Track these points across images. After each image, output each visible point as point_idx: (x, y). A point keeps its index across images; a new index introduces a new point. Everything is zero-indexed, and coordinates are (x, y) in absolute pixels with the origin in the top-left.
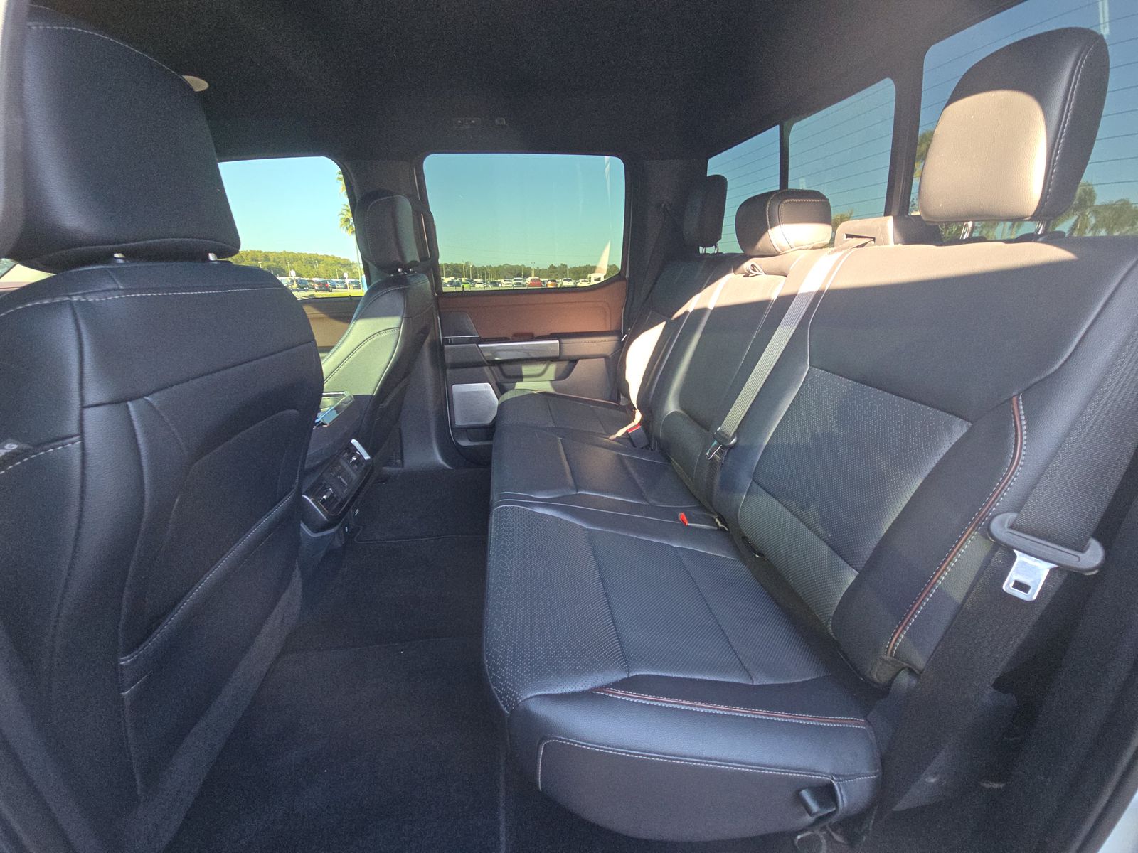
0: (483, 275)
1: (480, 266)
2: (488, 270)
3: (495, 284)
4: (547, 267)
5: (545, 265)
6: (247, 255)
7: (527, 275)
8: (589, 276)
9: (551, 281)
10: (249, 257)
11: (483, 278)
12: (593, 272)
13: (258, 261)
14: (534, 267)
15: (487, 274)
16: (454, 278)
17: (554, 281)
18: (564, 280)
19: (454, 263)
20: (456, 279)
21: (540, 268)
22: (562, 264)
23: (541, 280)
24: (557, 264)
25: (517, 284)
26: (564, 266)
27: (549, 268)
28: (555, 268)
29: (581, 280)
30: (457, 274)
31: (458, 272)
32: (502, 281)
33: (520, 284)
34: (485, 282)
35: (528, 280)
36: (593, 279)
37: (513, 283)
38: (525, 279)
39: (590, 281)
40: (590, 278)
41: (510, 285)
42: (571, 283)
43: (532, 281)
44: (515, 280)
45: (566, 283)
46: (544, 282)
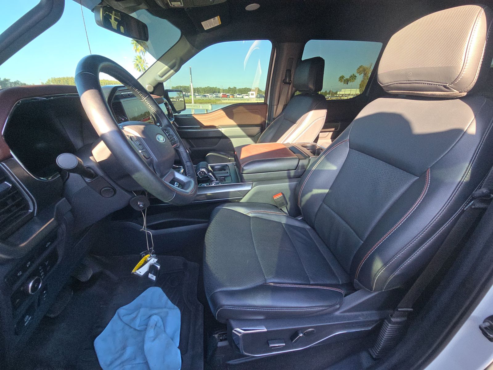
0: (198, 91)
1: (196, 87)
2: (200, 89)
3: (205, 96)
4: (227, 88)
7: (219, 92)
8: (248, 93)
9: (231, 95)
11: (198, 93)
12: (250, 91)
14: (221, 88)
15: (200, 91)
17: (233, 95)
18: (237, 95)
19: (184, 86)
20: (186, 93)
21: (224, 89)
22: (234, 87)
23: (227, 94)
24: (232, 87)
25: (216, 96)
27: (228, 89)
28: (231, 89)
30: (186, 91)
31: (186, 90)
32: (209, 95)
33: (217, 96)
34: (200, 95)
35: (221, 95)
36: (250, 94)
37: (214, 95)
38: (219, 94)
39: (249, 95)
40: (249, 94)
41: (212, 97)
42: (241, 96)
43: (223, 94)
44: (215, 94)
45: (238, 96)
46: (228, 95)
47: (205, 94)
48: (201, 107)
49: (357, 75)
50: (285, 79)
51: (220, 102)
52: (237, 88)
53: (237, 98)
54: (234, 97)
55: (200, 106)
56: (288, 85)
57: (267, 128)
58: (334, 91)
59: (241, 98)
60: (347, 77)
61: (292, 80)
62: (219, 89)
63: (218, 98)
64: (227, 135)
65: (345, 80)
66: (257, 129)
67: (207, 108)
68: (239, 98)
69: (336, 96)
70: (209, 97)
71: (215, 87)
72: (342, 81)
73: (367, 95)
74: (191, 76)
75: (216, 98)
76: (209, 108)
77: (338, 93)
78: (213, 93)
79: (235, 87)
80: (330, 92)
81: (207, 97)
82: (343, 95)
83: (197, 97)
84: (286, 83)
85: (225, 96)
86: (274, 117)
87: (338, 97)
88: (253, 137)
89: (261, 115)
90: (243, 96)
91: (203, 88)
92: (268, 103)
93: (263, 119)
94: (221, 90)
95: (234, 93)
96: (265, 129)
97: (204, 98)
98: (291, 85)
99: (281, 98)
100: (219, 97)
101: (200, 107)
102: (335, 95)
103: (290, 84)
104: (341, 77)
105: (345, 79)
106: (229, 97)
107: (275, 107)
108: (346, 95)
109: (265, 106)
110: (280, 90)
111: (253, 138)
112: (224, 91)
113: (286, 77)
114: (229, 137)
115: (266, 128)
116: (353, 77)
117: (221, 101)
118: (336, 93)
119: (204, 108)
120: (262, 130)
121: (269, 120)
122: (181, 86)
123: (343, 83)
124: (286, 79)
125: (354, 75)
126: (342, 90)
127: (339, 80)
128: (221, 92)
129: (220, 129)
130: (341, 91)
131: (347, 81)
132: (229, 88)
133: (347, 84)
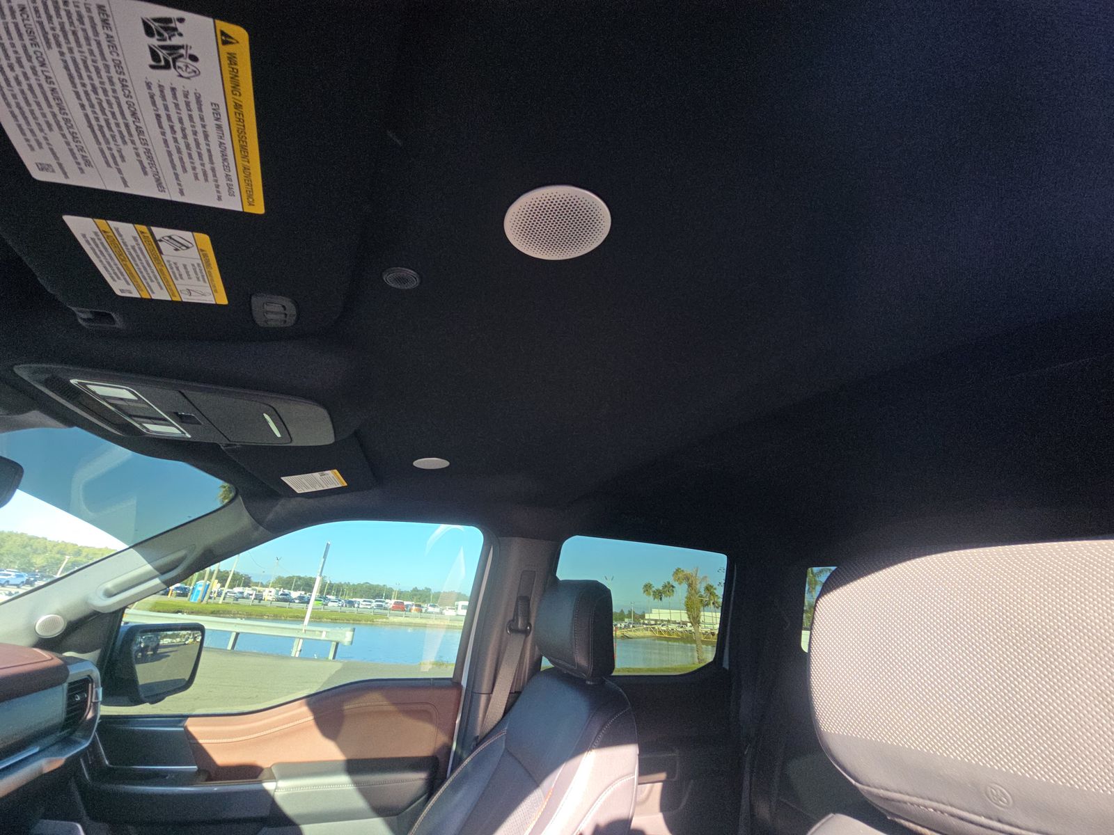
0: (338, 591)
1: (337, 582)
2: (345, 587)
3: (352, 604)
4: (410, 590)
5: (408, 587)
6: (54, 546)
7: (388, 597)
9: (416, 605)
10: (56, 549)
11: (339, 595)
13: (65, 554)
14: (396, 589)
15: (343, 591)
16: (303, 593)
17: (420, 606)
18: (430, 606)
20: (306, 594)
21: (403, 590)
22: (426, 588)
23: (406, 603)
24: (421, 587)
25: (378, 606)
26: (429, 590)
27: (412, 591)
28: (418, 591)
29: (447, 607)
32: (361, 600)
33: (382, 606)
34: (340, 601)
35: (391, 603)
36: (460, 607)
37: (374, 604)
38: (387, 601)
39: (457, 608)
40: (457, 605)
41: (369, 607)
42: (437, 610)
43: (395, 603)
44: (377, 601)
45: (431, 609)
46: (407, 606)
47: (354, 600)
48: (324, 633)
49: (675, 584)
50: (514, 620)
51: (384, 620)
52: (433, 591)
53: (429, 613)
54: (421, 611)
55: (321, 632)
56: (523, 636)
57: (450, 776)
58: (639, 612)
59: (438, 613)
60: (658, 586)
61: (533, 626)
62: (391, 590)
63: (382, 611)
64: (289, 809)
65: (654, 592)
66: (417, 779)
67: (338, 639)
68: (432, 613)
69: (644, 624)
70: (361, 606)
71: (382, 584)
72: (649, 594)
73: (726, 665)
74: (325, 560)
75: (377, 611)
76: (345, 637)
77: (647, 616)
78: (374, 598)
79: (428, 587)
80: (630, 612)
81: (356, 605)
82: (656, 620)
83: (330, 604)
84: (515, 631)
85: (400, 607)
86: (478, 734)
87: (646, 624)
88: (397, 815)
89: (439, 726)
90: (443, 609)
91: (354, 585)
92: (464, 683)
93: (442, 739)
94: (394, 593)
95: (424, 602)
96: (444, 779)
97: (347, 609)
98: (530, 637)
99: (500, 672)
100: (385, 609)
101: (321, 635)
102: (642, 621)
103: (526, 633)
104: (646, 586)
105: (654, 589)
106: (410, 611)
107: (483, 698)
108: (662, 621)
109: (454, 692)
110: (500, 646)
111: (394, 818)
112: (401, 595)
113: (516, 614)
114: (297, 821)
115: (448, 775)
116: (669, 588)
117: (387, 618)
118: (643, 617)
119: (331, 639)
120: (432, 787)
121: (461, 743)
122: (302, 576)
123: (651, 597)
124: (517, 619)
125: (669, 583)
126: (653, 610)
127: (644, 592)
128: (393, 596)
129: (269, 786)
130: (651, 613)
131: (659, 595)
132: (415, 590)
133: (661, 599)
